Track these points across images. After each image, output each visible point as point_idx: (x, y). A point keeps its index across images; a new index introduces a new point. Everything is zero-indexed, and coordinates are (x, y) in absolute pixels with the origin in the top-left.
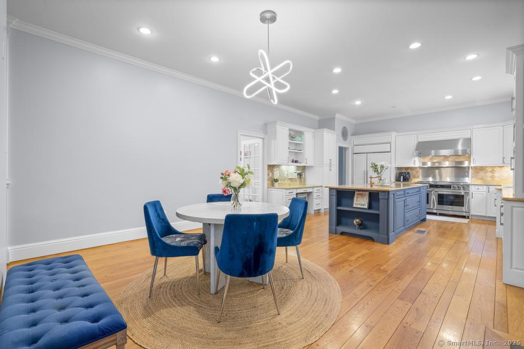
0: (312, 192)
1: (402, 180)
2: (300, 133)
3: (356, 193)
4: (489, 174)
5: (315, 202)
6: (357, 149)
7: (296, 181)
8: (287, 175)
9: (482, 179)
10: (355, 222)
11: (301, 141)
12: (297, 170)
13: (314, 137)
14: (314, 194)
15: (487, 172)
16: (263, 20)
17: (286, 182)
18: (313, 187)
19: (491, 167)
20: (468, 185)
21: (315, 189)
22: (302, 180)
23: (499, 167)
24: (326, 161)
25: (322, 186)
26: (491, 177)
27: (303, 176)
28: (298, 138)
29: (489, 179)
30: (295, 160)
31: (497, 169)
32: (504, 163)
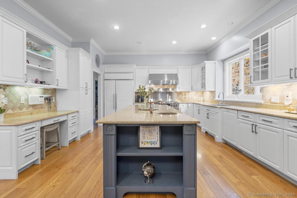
0: (65, 121)
1: (140, 101)
2: (48, 47)
3: (141, 128)
4: (184, 96)
5: (70, 130)
6: (107, 76)
7: (42, 108)
8: (27, 100)
9: (180, 99)
10: (145, 173)
11: (50, 57)
12: (44, 93)
13: (67, 57)
14: (69, 122)
15: (183, 95)
17: (24, 110)
18: (67, 115)
19: (184, 92)
20: (178, 103)
21: (70, 116)
22: (52, 105)
23: (188, 92)
24: (82, 84)
25: (78, 112)
26: (184, 98)
27: (54, 101)
28: (44, 52)
29: (184, 99)
30: (40, 80)
31: (187, 93)
32: (192, 90)
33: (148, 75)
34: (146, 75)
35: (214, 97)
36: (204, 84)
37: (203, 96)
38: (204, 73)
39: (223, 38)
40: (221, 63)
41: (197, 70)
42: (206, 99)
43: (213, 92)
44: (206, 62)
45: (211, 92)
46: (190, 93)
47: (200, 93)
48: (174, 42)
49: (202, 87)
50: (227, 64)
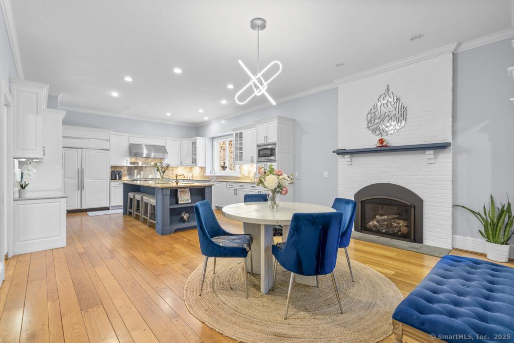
1: (118, 179)
3: (179, 190)
4: (171, 172)
16: (253, 26)
31: (174, 169)
32: (181, 165)
33: (128, 144)
34: (126, 145)
35: (204, 172)
36: (195, 160)
37: (191, 172)
38: (195, 148)
39: (213, 119)
40: (211, 140)
41: (187, 143)
42: (194, 176)
43: (203, 169)
44: (197, 137)
45: (201, 168)
46: (178, 168)
47: (189, 168)
48: (168, 114)
49: (193, 162)
50: (215, 142)
